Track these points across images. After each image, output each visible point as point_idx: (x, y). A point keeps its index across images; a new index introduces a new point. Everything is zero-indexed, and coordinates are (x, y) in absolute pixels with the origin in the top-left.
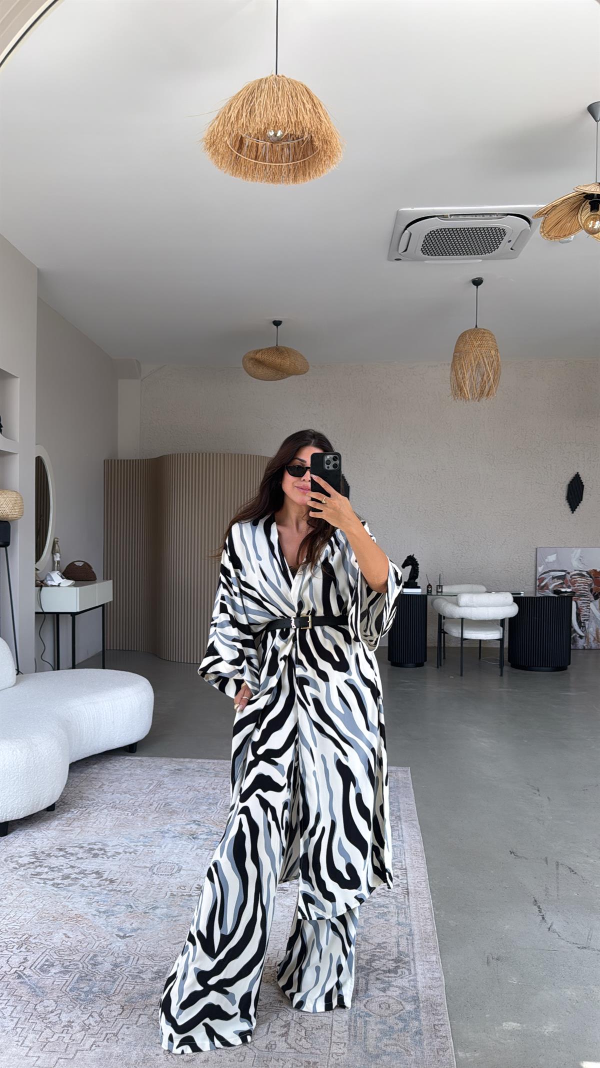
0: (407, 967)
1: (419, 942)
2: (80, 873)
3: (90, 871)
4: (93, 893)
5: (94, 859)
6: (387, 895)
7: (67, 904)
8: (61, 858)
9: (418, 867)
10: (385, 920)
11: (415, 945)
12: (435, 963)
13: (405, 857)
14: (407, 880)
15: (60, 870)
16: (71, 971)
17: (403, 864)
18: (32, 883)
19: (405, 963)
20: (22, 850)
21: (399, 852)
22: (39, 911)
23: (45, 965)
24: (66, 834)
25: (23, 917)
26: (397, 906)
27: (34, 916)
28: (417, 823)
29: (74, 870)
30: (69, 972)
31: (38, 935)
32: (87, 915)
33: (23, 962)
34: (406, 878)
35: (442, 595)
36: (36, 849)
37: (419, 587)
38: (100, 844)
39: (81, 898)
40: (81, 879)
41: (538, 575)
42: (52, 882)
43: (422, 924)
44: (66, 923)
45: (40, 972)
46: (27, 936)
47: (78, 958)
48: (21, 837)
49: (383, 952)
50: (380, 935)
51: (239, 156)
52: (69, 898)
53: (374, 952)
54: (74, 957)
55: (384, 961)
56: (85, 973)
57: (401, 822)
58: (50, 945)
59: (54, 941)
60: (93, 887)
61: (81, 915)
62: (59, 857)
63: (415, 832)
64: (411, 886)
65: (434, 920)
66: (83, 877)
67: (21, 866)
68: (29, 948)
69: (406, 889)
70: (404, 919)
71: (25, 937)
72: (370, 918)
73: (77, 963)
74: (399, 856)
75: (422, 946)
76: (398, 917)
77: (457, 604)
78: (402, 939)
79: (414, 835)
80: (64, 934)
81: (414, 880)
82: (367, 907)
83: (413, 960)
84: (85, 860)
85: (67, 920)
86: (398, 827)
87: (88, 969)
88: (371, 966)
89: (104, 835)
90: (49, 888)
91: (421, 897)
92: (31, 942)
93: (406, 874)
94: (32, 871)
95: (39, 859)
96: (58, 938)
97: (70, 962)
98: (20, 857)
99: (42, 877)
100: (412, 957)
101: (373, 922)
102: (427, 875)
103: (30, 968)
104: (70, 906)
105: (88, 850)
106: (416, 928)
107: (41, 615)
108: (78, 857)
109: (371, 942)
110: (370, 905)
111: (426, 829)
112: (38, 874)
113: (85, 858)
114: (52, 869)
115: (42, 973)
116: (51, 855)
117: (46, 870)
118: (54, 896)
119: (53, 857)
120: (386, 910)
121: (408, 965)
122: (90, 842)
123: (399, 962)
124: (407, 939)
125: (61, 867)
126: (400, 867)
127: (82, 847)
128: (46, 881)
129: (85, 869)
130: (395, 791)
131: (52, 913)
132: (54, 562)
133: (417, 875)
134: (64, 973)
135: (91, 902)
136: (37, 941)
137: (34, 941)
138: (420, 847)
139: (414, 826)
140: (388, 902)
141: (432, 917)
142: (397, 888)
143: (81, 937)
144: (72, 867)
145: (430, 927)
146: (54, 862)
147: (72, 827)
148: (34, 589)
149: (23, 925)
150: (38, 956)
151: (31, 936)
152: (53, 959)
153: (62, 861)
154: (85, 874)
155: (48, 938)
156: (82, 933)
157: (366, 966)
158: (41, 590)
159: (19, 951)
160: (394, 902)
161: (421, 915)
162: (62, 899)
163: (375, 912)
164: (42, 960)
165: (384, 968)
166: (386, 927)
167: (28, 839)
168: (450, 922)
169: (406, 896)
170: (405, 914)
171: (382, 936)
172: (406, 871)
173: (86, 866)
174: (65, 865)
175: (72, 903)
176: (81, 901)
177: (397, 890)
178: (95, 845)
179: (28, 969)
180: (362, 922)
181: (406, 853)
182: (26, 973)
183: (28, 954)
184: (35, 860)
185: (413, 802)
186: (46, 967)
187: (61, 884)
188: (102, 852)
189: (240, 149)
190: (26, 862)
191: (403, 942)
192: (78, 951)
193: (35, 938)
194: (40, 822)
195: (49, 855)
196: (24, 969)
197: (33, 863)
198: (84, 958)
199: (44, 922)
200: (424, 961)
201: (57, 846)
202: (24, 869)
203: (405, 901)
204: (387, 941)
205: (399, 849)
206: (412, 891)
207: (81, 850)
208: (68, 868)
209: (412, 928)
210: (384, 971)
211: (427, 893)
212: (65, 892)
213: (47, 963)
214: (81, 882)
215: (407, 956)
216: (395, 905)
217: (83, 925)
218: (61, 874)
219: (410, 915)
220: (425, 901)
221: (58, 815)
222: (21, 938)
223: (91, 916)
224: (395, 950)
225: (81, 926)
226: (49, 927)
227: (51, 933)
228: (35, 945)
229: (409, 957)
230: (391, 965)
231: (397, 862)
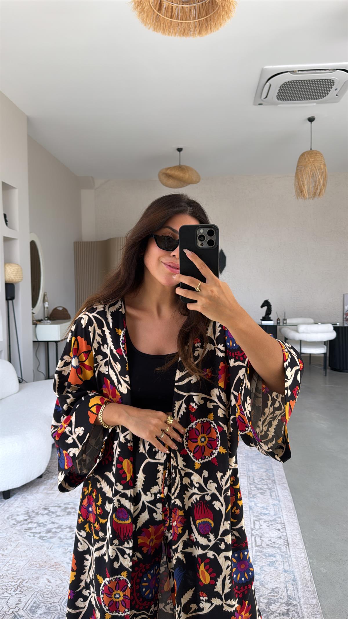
0: (295, 610)
1: (301, 586)
2: (58, 528)
3: (65, 526)
4: (67, 544)
5: (68, 516)
6: (273, 546)
7: (49, 553)
8: (45, 515)
9: (292, 522)
10: (275, 568)
11: (298, 589)
12: (316, 606)
13: (282, 514)
14: (286, 532)
15: (45, 526)
16: (52, 613)
17: (282, 519)
18: (25, 536)
19: (294, 606)
20: (19, 510)
21: (277, 509)
22: (30, 559)
23: (34, 606)
24: (49, 496)
25: (18, 565)
26: (282, 555)
27: (26, 564)
28: (286, 485)
29: (54, 525)
30: (50, 613)
31: (29, 579)
32: (63, 563)
33: (18, 604)
34: (285, 531)
35: (286, 325)
36: (29, 508)
37: (272, 320)
38: (72, 504)
39: (59, 548)
40: (59, 533)
41: (345, 311)
42: (38, 536)
43: (302, 571)
44: (48, 570)
45: (30, 613)
46: (21, 580)
47: (57, 601)
48: (19, 499)
49: (276, 596)
50: (272, 581)
51: (159, 15)
52: (50, 548)
53: (270, 596)
54: (54, 599)
55: (278, 604)
56: (62, 615)
57: (276, 485)
58: (37, 589)
59: (40, 585)
60: (67, 539)
61: (59, 562)
62: (44, 514)
63: (287, 493)
64: (289, 538)
65: (310, 568)
66: (60, 531)
67: (19, 522)
68: (22, 590)
69: (286, 541)
70: (288, 567)
71: (19, 581)
72: (264, 566)
73: (56, 605)
74: (278, 513)
75: (304, 590)
76: (283, 565)
77: (297, 331)
78: (289, 584)
79: (286, 496)
80: (47, 579)
81: (291, 533)
82: (261, 556)
83: (299, 603)
84: (62, 517)
85: (49, 567)
86: (274, 489)
87: (64, 610)
88: (269, 609)
89: (74, 496)
90: (37, 540)
91: (298, 547)
92: (24, 586)
93: (285, 528)
94: (25, 526)
95: (31, 517)
96: (43, 582)
97: (51, 604)
98: (18, 515)
99: (32, 531)
100: (298, 600)
101: (266, 570)
102: (300, 528)
103: (23, 609)
104: (52, 555)
105: (64, 509)
106: (298, 575)
107: (36, 343)
108: (57, 515)
109: (267, 587)
110: (262, 555)
111: (294, 490)
112: (30, 529)
113: (62, 515)
114: (39, 525)
115: (31, 614)
116: (39, 513)
117: (35, 525)
118: (40, 547)
119: (40, 515)
120: (274, 559)
121: (296, 608)
122: (65, 502)
123: (289, 606)
124: (292, 584)
125: (45, 523)
126: (280, 522)
127: (60, 507)
128: (35, 534)
129: (61, 524)
130: (269, 461)
131: (39, 561)
132: (44, 308)
133: (293, 529)
134: (47, 614)
135: (66, 552)
136: (28, 584)
137: (25, 585)
138: (292, 505)
139: (285, 488)
140: (275, 552)
141: (308, 565)
142: (280, 540)
143: (59, 582)
144: (53, 523)
145: (308, 574)
146: (41, 519)
147: (53, 490)
148: (31, 326)
149: (18, 571)
150: (29, 598)
151: (24, 580)
152: (40, 601)
153: (46, 518)
154: (62, 529)
155: (36, 582)
156: (59, 578)
157: (266, 609)
158: (36, 327)
159: (15, 593)
160: (279, 552)
161: (300, 563)
162: (46, 549)
163: (267, 561)
164: (31, 602)
165: (279, 611)
166: (276, 574)
167: (24, 501)
168: (321, 569)
169: (287, 547)
170: (288, 562)
171: (274, 581)
172: (285, 526)
173: (62, 522)
174: (48, 521)
175: (52, 552)
176: (59, 551)
177: (280, 542)
178: (69, 504)
179: (21, 610)
180: (259, 570)
181: (283, 511)
182: (20, 614)
183: (21, 596)
184: (28, 517)
185: (282, 470)
186: (34, 608)
187: (45, 536)
188: (74, 510)
189: (160, 10)
190: (21, 519)
191: (290, 587)
192: (57, 595)
193: (26, 582)
194: (32, 487)
195: (37, 514)
196: (19, 610)
197: (26, 520)
198: (61, 601)
199: (33, 568)
200: (307, 604)
201: (43, 506)
202: (20, 525)
203: (287, 551)
204: (278, 586)
205: (277, 507)
206: (291, 543)
207: (59, 509)
208: (50, 524)
209: (295, 575)
210: (279, 614)
211: (301, 545)
212: (48, 543)
213: (35, 605)
214: (59, 535)
215: (295, 599)
216: (280, 554)
217: (61, 572)
218: (45, 529)
219: (292, 564)
220: (301, 551)
221: (44, 481)
222: (17, 582)
223: (66, 563)
224: (285, 594)
225: (59, 572)
226: (37, 573)
227: (38, 578)
228: (26, 588)
229: (296, 600)
230: (284, 608)
231: (278, 518)
